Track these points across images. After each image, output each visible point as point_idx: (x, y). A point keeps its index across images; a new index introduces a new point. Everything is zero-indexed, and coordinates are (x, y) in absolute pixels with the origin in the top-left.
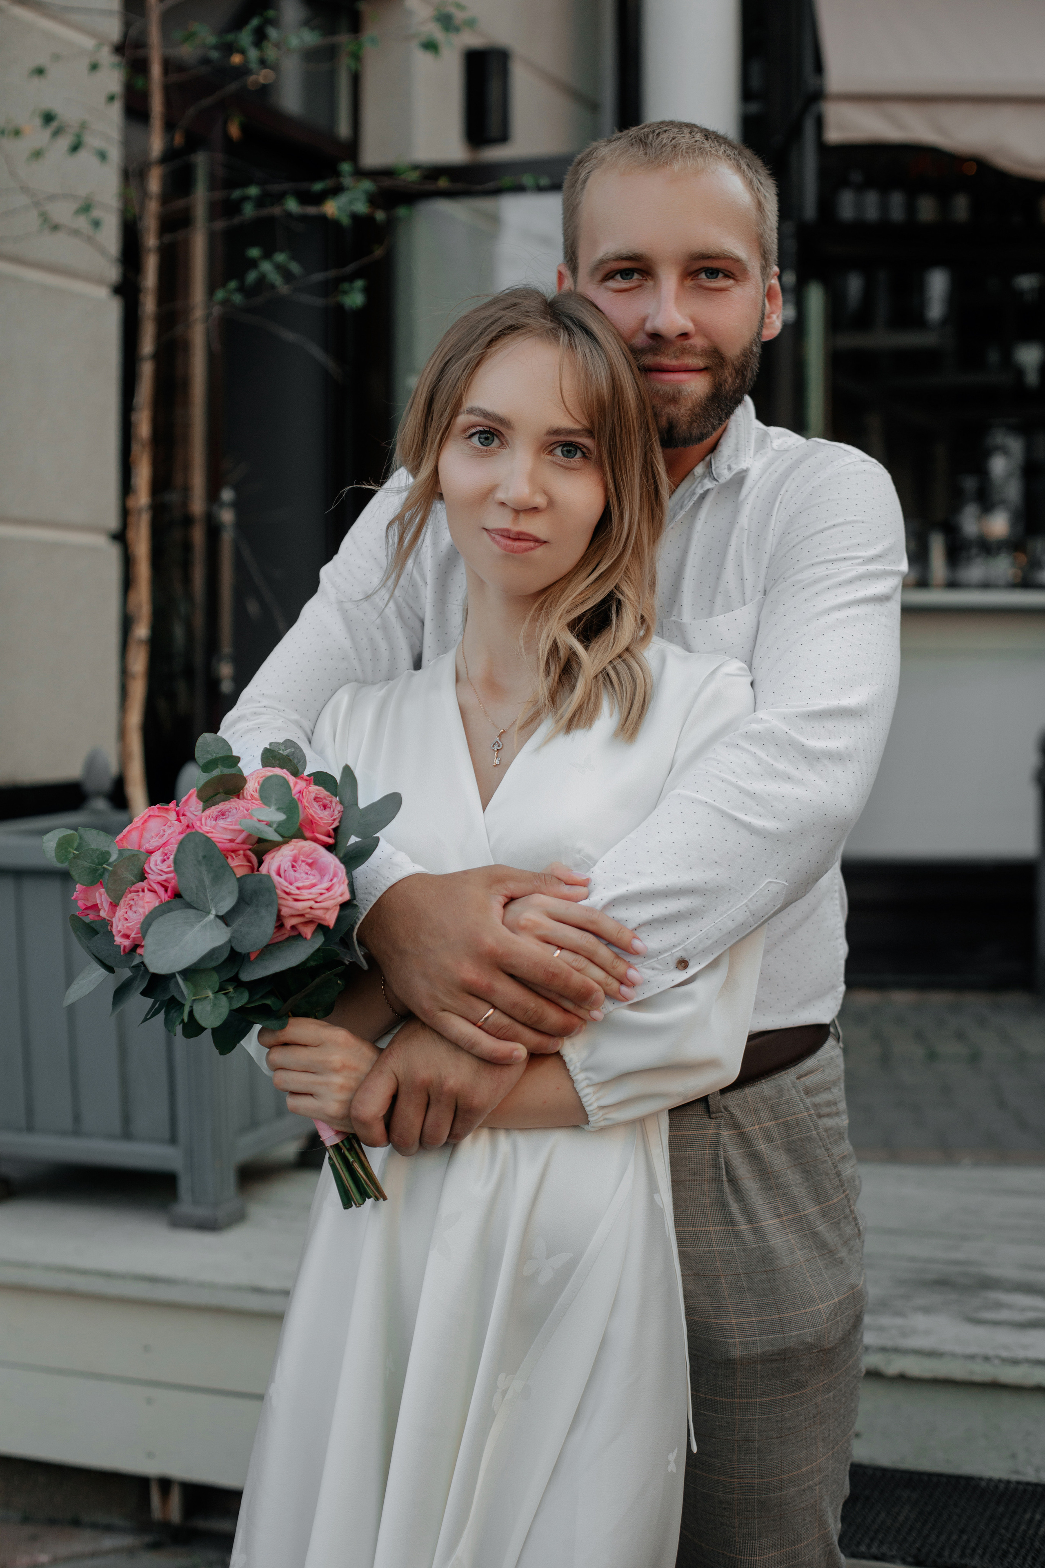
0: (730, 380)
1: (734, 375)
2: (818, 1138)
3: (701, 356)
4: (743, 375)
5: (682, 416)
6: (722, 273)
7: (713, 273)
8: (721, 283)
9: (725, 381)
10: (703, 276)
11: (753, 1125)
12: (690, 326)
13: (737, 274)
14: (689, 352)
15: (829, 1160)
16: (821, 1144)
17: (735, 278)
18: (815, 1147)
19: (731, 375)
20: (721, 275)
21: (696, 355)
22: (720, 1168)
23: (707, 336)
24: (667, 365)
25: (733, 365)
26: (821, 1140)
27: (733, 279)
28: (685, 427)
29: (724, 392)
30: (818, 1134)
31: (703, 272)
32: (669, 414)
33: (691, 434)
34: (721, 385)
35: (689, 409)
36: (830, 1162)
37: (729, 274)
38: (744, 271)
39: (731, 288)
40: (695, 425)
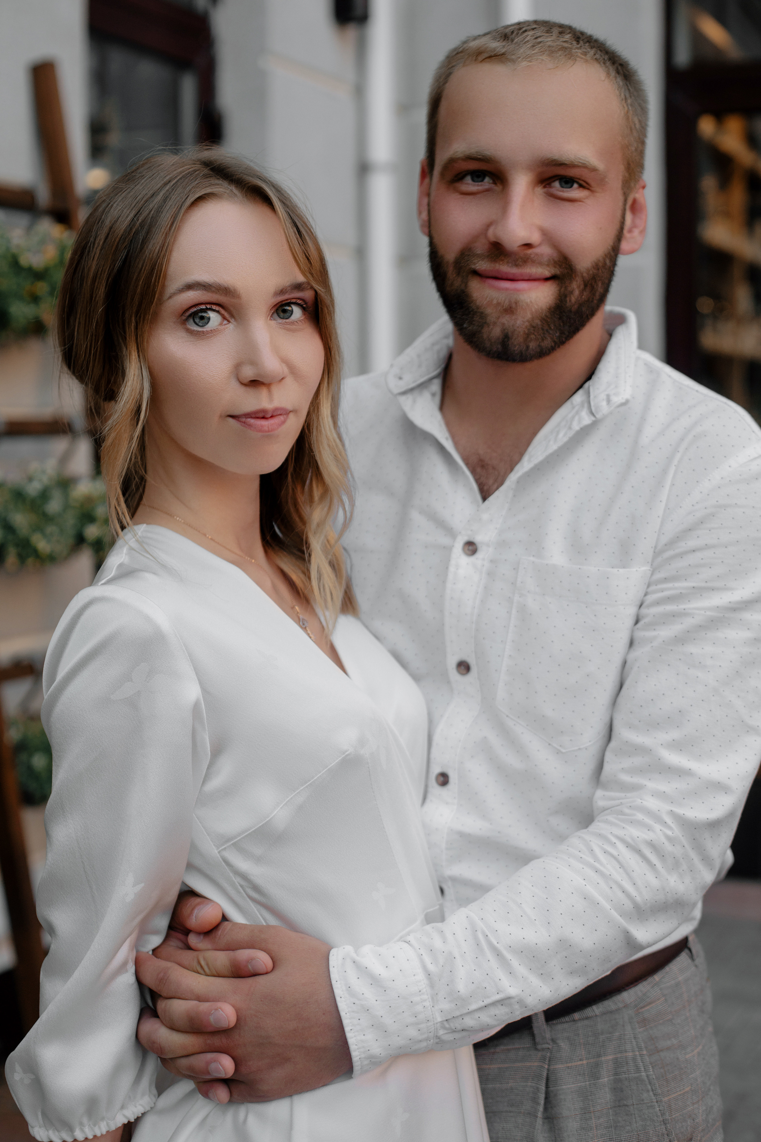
0: (577, 292)
1: (582, 287)
2: (647, 1081)
3: (548, 265)
4: (592, 287)
5: (518, 327)
6: (578, 183)
7: (568, 181)
8: (575, 192)
9: (571, 293)
10: (557, 184)
11: (581, 1060)
12: (535, 238)
13: (592, 183)
14: (533, 262)
15: (657, 1106)
16: (649, 1087)
17: (591, 188)
18: (642, 1090)
19: (579, 287)
20: (575, 185)
21: (540, 264)
22: (538, 1104)
23: (555, 245)
24: (506, 273)
25: (583, 277)
26: (650, 1083)
27: (588, 189)
28: (521, 340)
29: (568, 304)
30: (648, 1076)
31: (557, 180)
32: (503, 324)
33: (528, 347)
34: (566, 296)
35: (528, 321)
36: (658, 1109)
37: (584, 184)
38: (602, 181)
39: (584, 199)
40: (533, 336)
